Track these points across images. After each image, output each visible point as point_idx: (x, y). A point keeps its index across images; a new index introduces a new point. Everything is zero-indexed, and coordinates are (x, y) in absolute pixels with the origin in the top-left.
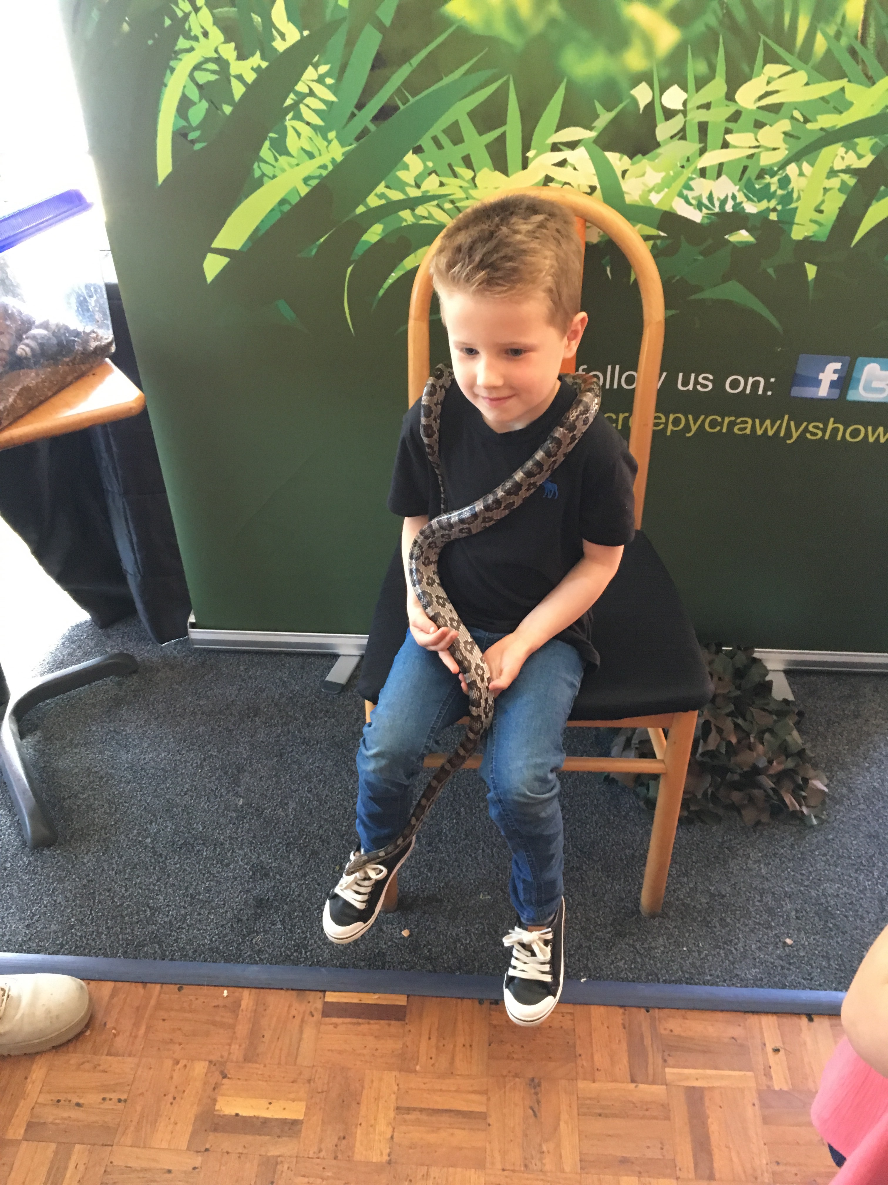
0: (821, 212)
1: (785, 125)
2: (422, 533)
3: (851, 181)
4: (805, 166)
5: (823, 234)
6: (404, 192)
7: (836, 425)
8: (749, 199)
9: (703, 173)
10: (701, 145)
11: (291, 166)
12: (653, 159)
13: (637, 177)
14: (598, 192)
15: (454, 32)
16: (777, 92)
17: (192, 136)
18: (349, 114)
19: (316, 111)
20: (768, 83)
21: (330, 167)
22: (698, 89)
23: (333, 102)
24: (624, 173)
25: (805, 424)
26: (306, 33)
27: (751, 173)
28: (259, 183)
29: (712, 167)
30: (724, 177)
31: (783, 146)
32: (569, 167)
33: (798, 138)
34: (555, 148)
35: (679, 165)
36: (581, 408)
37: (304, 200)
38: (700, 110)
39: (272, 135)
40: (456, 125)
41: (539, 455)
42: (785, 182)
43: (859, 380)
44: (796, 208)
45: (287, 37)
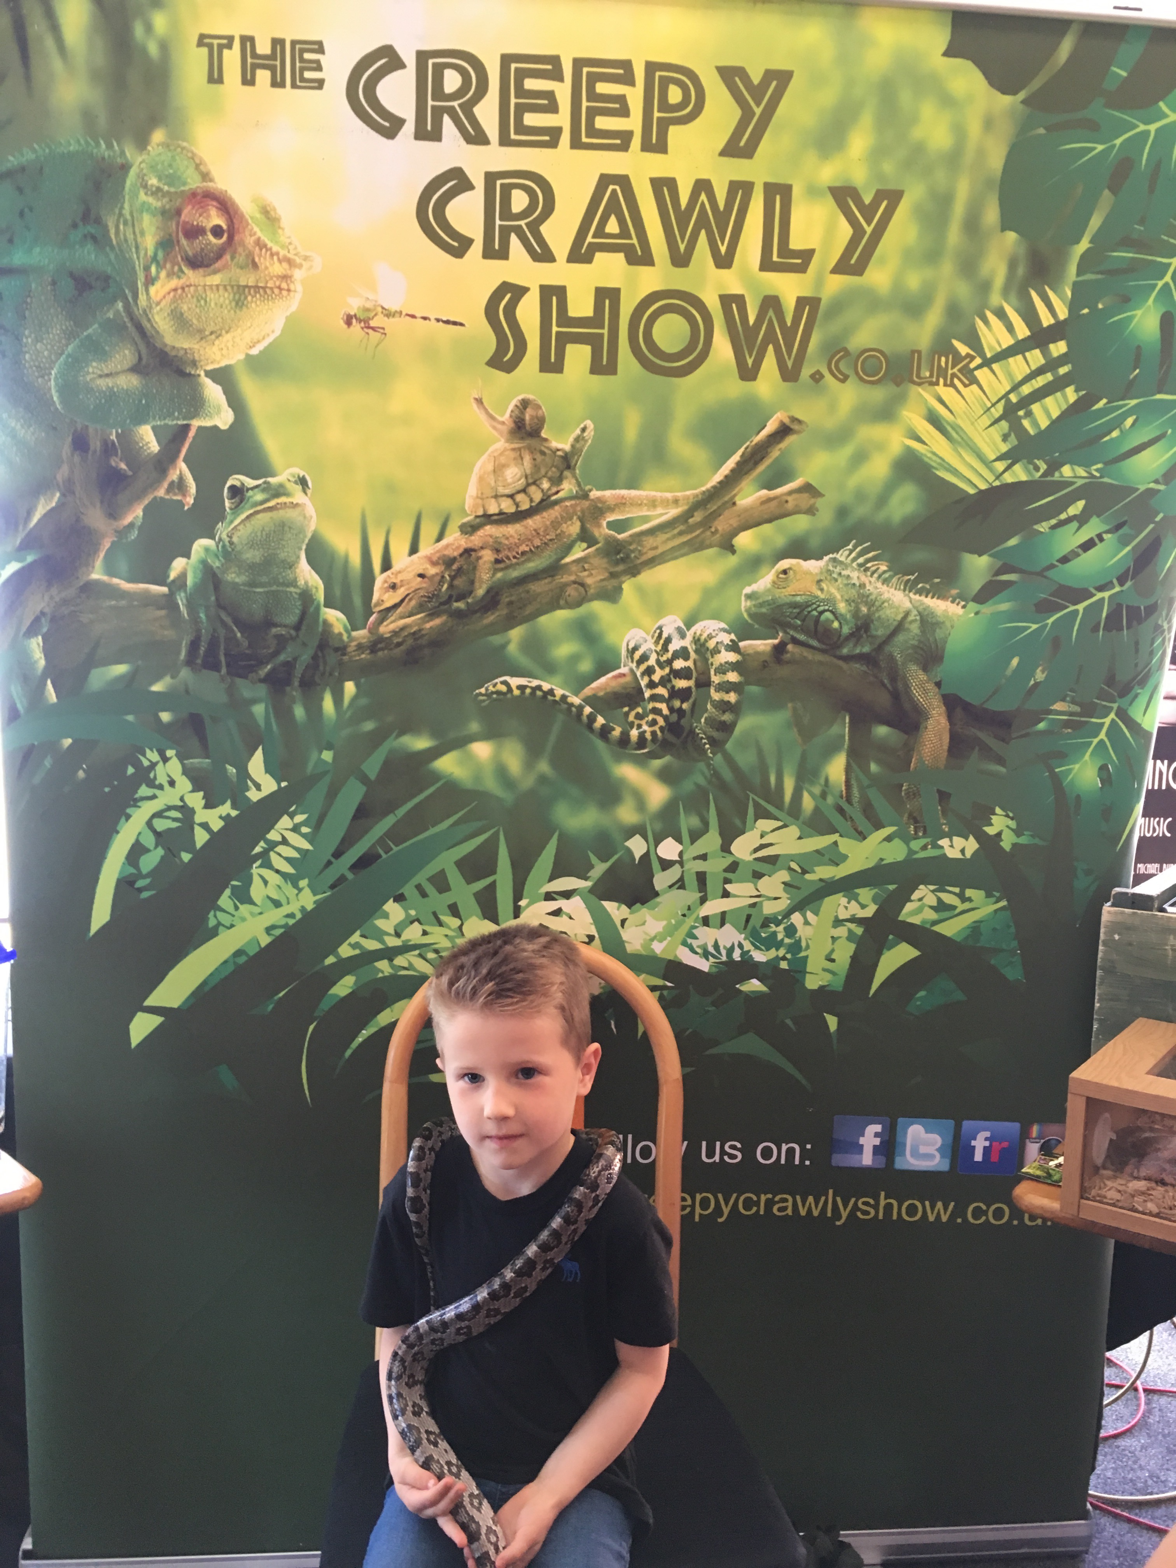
0: (833, 961)
1: (783, 876)
2: (405, 1340)
3: (859, 931)
4: (810, 915)
5: (838, 984)
6: (382, 942)
7: (889, 1201)
8: (757, 948)
9: (706, 921)
10: (701, 894)
11: (252, 914)
12: (653, 909)
13: (637, 926)
14: (597, 941)
15: (441, 787)
16: (771, 845)
17: (140, 883)
18: (325, 861)
19: (288, 860)
20: (762, 836)
21: (299, 916)
22: (692, 842)
23: (308, 850)
24: (623, 922)
25: (853, 1200)
26: (284, 784)
27: (755, 922)
28: (213, 933)
29: (716, 915)
30: (728, 926)
31: (784, 895)
32: (564, 916)
33: (798, 888)
34: (549, 897)
35: (680, 913)
36: (602, 1163)
37: (264, 952)
38: (697, 861)
39: (234, 883)
40: (442, 872)
41: (557, 1222)
42: (791, 931)
43: (905, 1145)
44: (807, 957)
45: (263, 788)
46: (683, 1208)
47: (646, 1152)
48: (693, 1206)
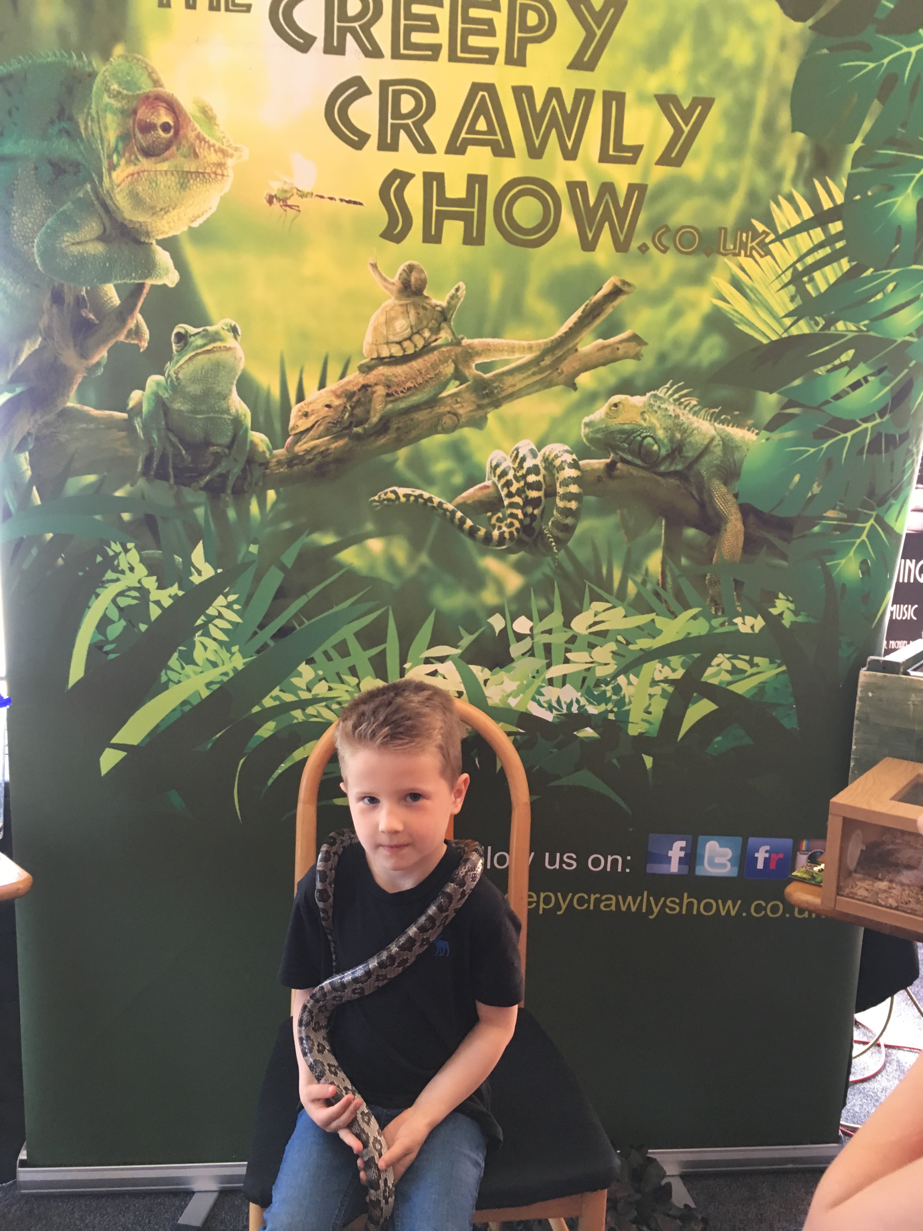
0: (650, 713)
1: (612, 646)
3: (670, 689)
4: (632, 677)
5: (654, 731)
6: (297, 695)
7: (690, 900)
8: (590, 703)
9: (551, 682)
10: (547, 661)
11: (196, 673)
12: (509, 672)
13: (496, 685)
14: (465, 696)
15: (343, 574)
16: (602, 622)
17: (107, 648)
18: (252, 632)
19: (223, 630)
20: (595, 615)
21: (231, 674)
22: (541, 620)
23: (238, 623)
24: (486, 681)
25: (663, 899)
26: (219, 571)
27: (590, 682)
28: (165, 687)
29: (557, 677)
30: (568, 686)
31: (612, 662)
32: (439, 676)
33: (624, 656)
34: (428, 661)
35: (530, 676)
36: (469, 865)
37: (204, 702)
38: (544, 635)
39: (181, 648)
40: (344, 641)
41: (432, 910)
42: (617, 689)
43: (703, 856)
44: (629, 710)
45: (203, 573)
46: (530, 903)
47: (502, 860)
48: (538, 902)
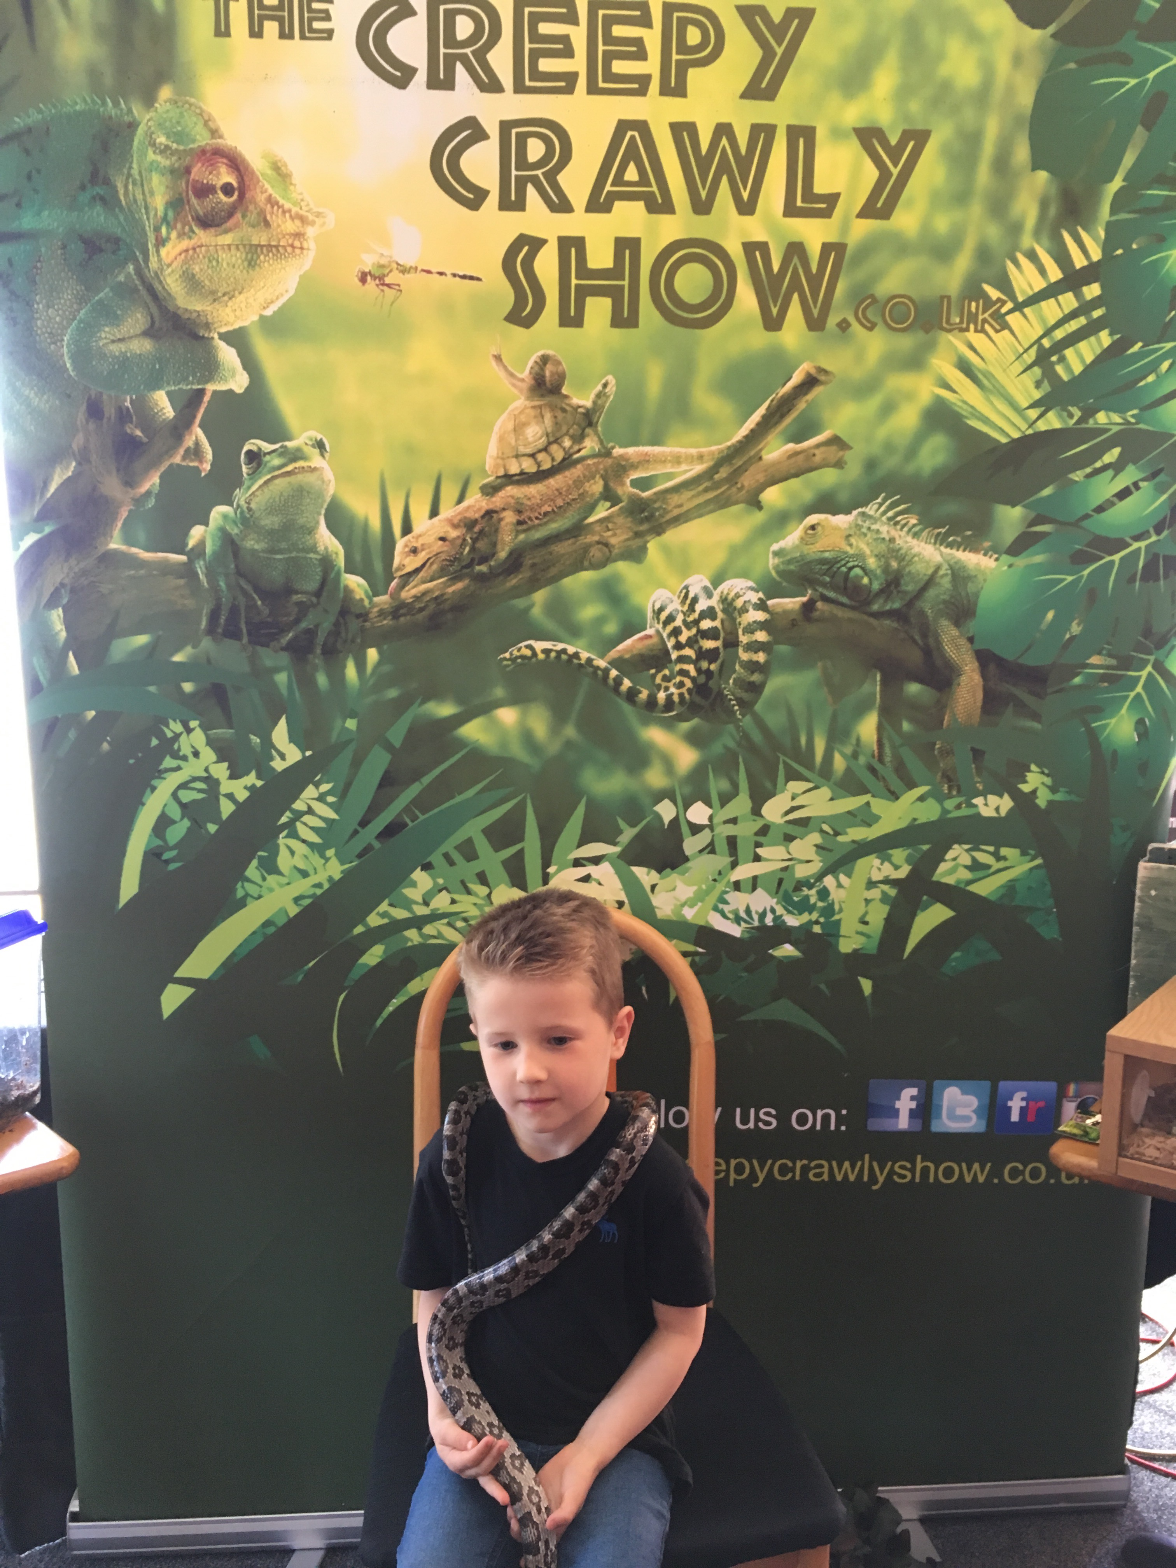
0: (866, 923)
1: (815, 838)
2: (444, 1303)
3: (893, 892)
4: (842, 878)
5: (872, 947)
6: (410, 910)
7: (925, 1164)
8: (789, 912)
9: (737, 886)
10: (732, 859)
11: (281, 886)
12: (683, 874)
13: (667, 892)
14: (627, 906)
15: (467, 753)
16: (802, 807)
17: (167, 856)
18: (351, 830)
19: (314, 829)
20: (793, 798)
21: (326, 886)
22: (723, 805)
23: (334, 820)
24: (653, 887)
25: (890, 1164)
26: (308, 753)
27: (788, 885)
28: (241, 904)
29: (746, 880)
30: (759, 891)
31: (818, 858)
32: (593, 883)
33: (830, 851)
34: (578, 863)
35: (711, 878)
36: (638, 1124)
37: (292, 922)
38: (727, 825)
40: (469, 841)
41: (593, 1184)
42: (824, 894)
43: (940, 1107)
44: (840, 920)
45: (287, 757)
46: (717, 1173)
47: (679, 1117)
48: (727, 1171)
